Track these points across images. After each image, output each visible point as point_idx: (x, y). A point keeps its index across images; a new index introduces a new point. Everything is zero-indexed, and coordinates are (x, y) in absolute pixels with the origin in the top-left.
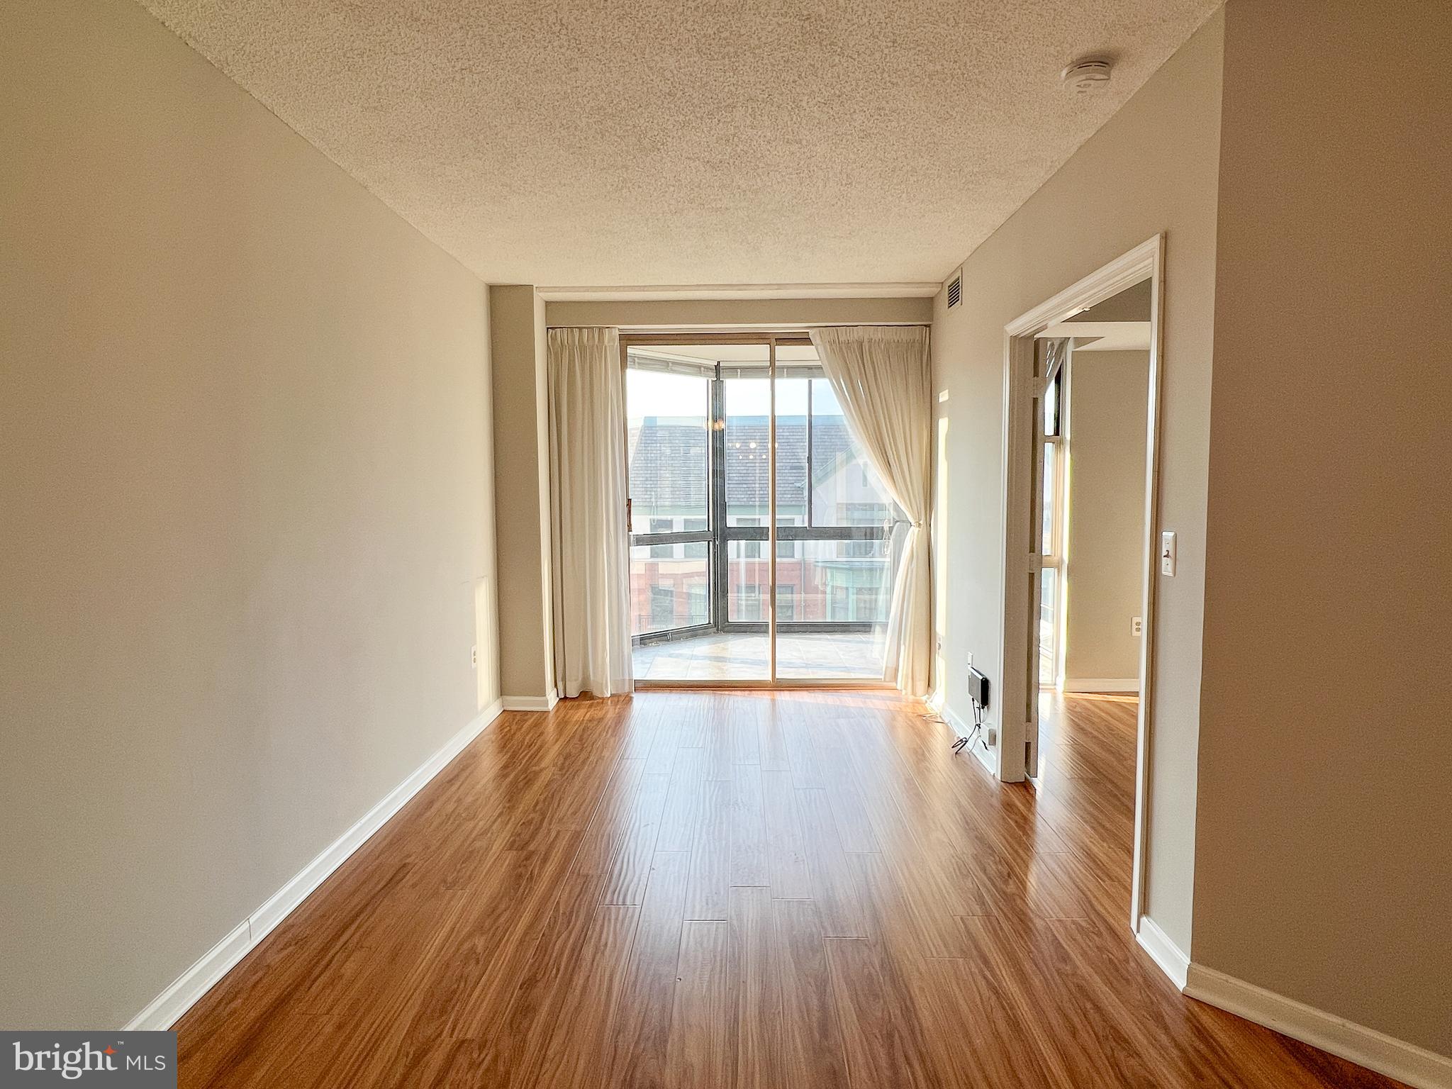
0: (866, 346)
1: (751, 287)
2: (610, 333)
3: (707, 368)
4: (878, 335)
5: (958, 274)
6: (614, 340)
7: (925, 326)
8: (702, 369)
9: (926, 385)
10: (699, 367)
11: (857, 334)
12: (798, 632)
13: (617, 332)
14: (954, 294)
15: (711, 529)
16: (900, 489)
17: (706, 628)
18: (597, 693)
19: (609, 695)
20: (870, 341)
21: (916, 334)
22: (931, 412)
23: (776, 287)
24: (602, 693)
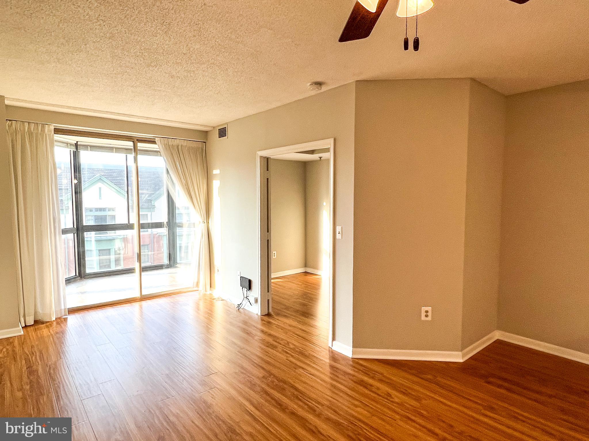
0: (180, 147)
1: (133, 117)
2: (49, 127)
3: (71, 145)
4: (185, 143)
5: (226, 126)
6: (51, 131)
7: (204, 142)
8: (69, 145)
9: (205, 165)
10: (67, 144)
11: (176, 142)
12: (125, 273)
13: (53, 128)
14: (223, 133)
15: (75, 227)
16: (197, 210)
17: (75, 278)
18: (46, 319)
19: (54, 319)
20: (182, 146)
21: (200, 145)
22: (208, 178)
23: (146, 118)
24: (51, 318)
